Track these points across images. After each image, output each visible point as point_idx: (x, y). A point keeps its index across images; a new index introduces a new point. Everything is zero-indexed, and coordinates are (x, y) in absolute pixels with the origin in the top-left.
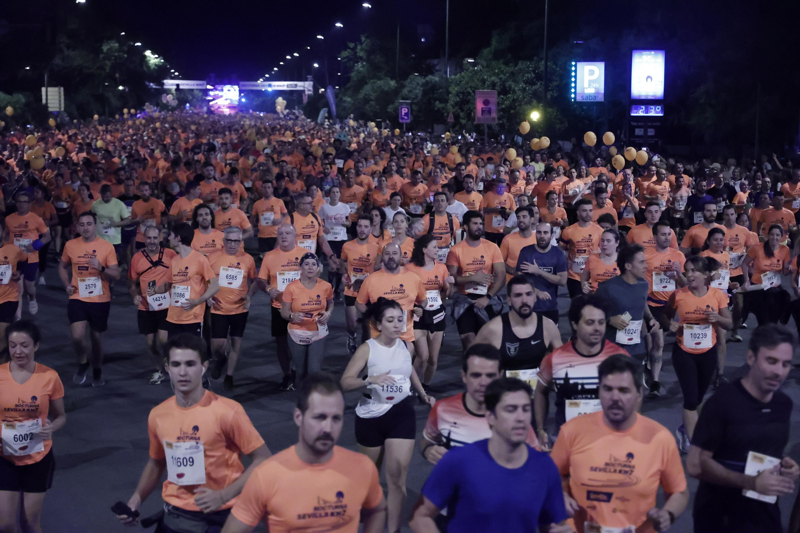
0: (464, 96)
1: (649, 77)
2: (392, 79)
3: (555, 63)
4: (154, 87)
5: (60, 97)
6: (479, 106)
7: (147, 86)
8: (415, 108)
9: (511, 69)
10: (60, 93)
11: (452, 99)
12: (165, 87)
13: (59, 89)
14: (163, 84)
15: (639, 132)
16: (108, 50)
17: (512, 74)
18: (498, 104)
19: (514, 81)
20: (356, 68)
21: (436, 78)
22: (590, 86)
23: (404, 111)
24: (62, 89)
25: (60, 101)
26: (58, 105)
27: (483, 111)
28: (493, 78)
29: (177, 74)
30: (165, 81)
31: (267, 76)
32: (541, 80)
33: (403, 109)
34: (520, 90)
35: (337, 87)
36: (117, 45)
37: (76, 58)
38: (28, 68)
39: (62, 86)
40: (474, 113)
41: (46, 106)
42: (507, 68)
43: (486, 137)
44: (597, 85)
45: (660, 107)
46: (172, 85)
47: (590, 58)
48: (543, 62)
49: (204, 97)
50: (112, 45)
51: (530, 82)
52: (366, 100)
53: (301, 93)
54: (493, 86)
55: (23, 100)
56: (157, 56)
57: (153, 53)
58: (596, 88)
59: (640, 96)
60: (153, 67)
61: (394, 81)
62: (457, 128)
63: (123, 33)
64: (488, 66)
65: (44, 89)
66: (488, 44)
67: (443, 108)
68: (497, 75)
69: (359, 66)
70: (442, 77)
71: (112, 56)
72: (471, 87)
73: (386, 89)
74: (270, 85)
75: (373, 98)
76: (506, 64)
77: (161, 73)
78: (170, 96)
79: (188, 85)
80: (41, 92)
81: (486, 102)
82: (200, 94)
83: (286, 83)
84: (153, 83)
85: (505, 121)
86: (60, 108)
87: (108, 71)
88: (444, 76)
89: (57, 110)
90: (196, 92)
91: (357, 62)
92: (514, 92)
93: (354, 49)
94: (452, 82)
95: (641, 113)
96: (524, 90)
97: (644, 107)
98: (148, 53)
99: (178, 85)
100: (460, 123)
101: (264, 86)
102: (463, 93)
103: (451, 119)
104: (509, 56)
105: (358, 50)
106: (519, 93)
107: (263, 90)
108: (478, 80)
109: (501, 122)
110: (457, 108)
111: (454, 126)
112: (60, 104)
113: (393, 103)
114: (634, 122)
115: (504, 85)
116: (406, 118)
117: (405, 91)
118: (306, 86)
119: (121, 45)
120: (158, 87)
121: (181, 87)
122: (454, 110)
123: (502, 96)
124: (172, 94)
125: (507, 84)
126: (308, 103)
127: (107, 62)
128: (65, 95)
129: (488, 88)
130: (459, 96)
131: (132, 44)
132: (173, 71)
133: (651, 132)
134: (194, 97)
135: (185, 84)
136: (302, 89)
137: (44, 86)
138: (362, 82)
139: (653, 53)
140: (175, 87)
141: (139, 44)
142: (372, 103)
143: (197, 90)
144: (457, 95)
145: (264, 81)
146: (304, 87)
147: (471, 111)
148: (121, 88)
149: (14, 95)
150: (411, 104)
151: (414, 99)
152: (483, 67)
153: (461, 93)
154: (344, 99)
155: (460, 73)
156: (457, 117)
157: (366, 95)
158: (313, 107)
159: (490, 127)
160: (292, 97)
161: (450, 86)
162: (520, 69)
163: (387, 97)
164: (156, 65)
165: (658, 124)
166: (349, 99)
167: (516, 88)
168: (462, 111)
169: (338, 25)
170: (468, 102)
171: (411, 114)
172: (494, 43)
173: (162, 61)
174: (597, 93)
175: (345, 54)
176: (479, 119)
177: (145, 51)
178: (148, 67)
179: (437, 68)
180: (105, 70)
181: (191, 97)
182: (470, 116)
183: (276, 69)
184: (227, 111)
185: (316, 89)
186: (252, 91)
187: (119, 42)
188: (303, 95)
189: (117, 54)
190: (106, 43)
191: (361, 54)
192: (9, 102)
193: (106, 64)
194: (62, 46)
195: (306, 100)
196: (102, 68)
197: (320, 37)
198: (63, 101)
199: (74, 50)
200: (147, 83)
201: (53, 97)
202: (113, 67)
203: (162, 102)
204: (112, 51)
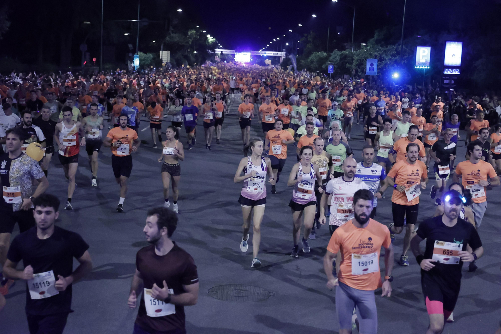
0: (360, 61)
1: (453, 55)
2: (325, 52)
3: (406, 47)
4: (211, 52)
6: (368, 67)
7: (207, 52)
8: (336, 66)
9: (385, 49)
10: (168, 54)
11: (355, 63)
12: (216, 52)
14: (215, 51)
15: (446, 82)
16: (190, 34)
17: (385, 51)
18: (378, 66)
19: (386, 55)
20: (307, 46)
21: (346, 52)
22: (423, 58)
23: (331, 67)
24: (169, 52)
25: (168, 57)
26: (167, 60)
27: (370, 69)
28: (376, 53)
29: (221, 46)
31: (264, 48)
32: (399, 55)
33: (330, 67)
34: (388, 59)
35: (297, 55)
36: (195, 32)
37: (176, 37)
38: (154, 42)
39: (169, 50)
40: (366, 70)
41: (162, 60)
42: (382, 49)
43: (371, 82)
44: (426, 58)
45: (458, 70)
46: (219, 52)
47: (424, 44)
48: (400, 46)
49: (233, 58)
50: (192, 32)
51: (393, 56)
52: (312, 62)
54: (375, 57)
55: (152, 57)
56: (212, 37)
57: (211, 36)
58: (426, 60)
59: (449, 64)
60: (210, 43)
61: (326, 53)
62: (356, 77)
63: (198, 26)
64: (373, 47)
65: (161, 52)
66: (373, 37)
67: (350, 67)
68: (378, 52)
69: (309, 46)
70: (350, 52)
72: (364, 57)
73: (322, 56)
74: (265, 53)
75: (315, 61)
76: (382, 46)
77: (214, 46)
79: (226, 52)
80: (159, 52)
81: (372, 65)
82: (231, 56)
83: (273, 52)
84: (210, 50)
85: (380, 74)
86: (168, 61)
87: (190, 44)
88: (351, 51)
90: (230, 56)
91: (308, 43)
92: (386, 60)
93: (306, 37)
94: (354, 54)
95: (449, 73)
96: (390, 59)
97: (450, 70)
98: (209, 36)
99: (222, 52)
100: (358, 74)
101: (262, 53)
102: (360, 60)
103: (354, 72)
104: (383, 43)
106: (388, 61)
107: (261, 55)
108: (368, 54)
109: (378, 74)
110: (357, 67)
111: (355, 76)
113: (325, 64)
114: (444, 77)
115: (381, 56)
116: (331, 71)
117: (331, 58)
118: (282, 54)
119: (197, 32)
121: (223, 53)
122: (355, 68)
123: (379, 62)
124: (219, 56)
125: (382, 57)
126: (283, 62)
127: (190, 40)
128: (170, 55)
129: (373, 58)
130: (358, 61)
131: (202, 31)
132: (219, 45)
133: (453, 82)
134: (228, 57)
135: (225, 51)
136: (280, 55)
137: (161, 50)
138: (310, 53)
139: (456, 43)
140: (221, 53)
141: (204, 32)
142: (315, 63)
143: (230, 54)
144: (357, 60)
145: (262, 51)
147: (364, 69)
148: (195, 52)
150: (335, 64)
151: (335, 62)
152: (370, 47)
153: (359, 60)
154: (301, 61)
155: (359, 50)
156: (356, 71)
157: (311, 59)
158: (286, 63)
159: (373, 77)
160: (275, 60)
161: (353, 56)
162: (389, 49)
163: (323, 61)
164: (212, 42)
165: (456, 78)
166: (303, 61)
167: (387, 58)
168: (360, 68)
169: (300, 25)
170: (362, 64)
171: (334, 69)
172: (376, 37)
173: (215, 40)
174: (426, 62)
175: (303, 39)
176: (368, 73)
177: (207, 35)
178: (209, 43)
179: (347, 47)
181: (227, 58)
182: (363, 71)
183: (268, 45)
184: (244, 65)
185: (286, 54)
186: (257, 56)
187: (195, 30)
188: (280, 58)
189: (194, 36)
190: (190, 31)
191: (310, 39)
192: (145, 57)
193: (190, 41)
194: (170, 31)
195: (282, 61)
196: (188, 42)
197: (290, 31)
198: (169, 58)
199: (175, 34)
200: (207, 50)
201: (165, 56)
202: (192, 42)
203: (214, 60)
204: (192, 35)
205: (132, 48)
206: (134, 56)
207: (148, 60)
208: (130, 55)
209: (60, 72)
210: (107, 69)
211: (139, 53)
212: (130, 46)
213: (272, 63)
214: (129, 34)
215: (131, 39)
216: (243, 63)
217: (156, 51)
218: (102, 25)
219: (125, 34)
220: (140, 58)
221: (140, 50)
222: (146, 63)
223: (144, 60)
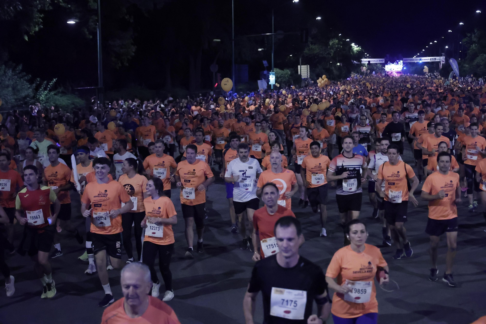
4: (356, 63)
5: (307, 70)
7: (352, 63)
10: (307, 68)
12: (362, 63)
13: (307, 66)
16: (332, 44)
20: (471, 48)
24: (309, 66)
25: (307, 72)
26: (306, 75)
29: (368, 55)
30: (362, 60)
31: (418, 54)
35: (459, 59)
36: (337, 41)
37: (315, 49)
38: (291, 56)
39: (308, 65)
41: (300, 75)
46: (366, 61)
49: (382, 67)
50: (334, 41)
52: (478, 66)
53: (438, 63)
55: (289, 73)
56: (357, 46)
57: (355, 45)
60: (355, 52)
63: (340, 34)
65: (299, 67)
69: (473, 47)
71: (335, 47)
74: (420, 60)
75: (481, 64)
77: (360, 56)
78: (364, 68)
79: (375, 61)
80: (297, 67)
83: (429, 58)
84: (356, 61)
86: (308, 76)
89: (306, 77)
90: (378, 65)
91: (472, 44)
93: (470, 37)
98: (353, 45)
99: (369, 62)
101: (416, 60)
105: (473, 38)
107: (416, 62)
112: (307, 74)
118: (441, 59)
119: (339, 41)
120: (358, 63)
121: (371, 62)
124: (366, 67)
126: (443, 69)
128: (310, 69)
131: (345, 40)
132: (366, 54)
134: (377, 67)
135: (373, 61)
136: (439, 60)
137: (299, 65)
138: (475, 56)
140: (368, 63)
141: (348, 40)
142: (482, 67)
143: (379, 63)
145: (416, 57)
146: (440, 60)
148: (338, 64)
149: (284, 70)
154: (464, 65)
157: (477, 62)
158: (446, 71)
160: (433, 66)
164: (357, 51)
166: (467, 66)
169: (461, 24)
173: (361, 48)
175: (465, 40)
177: (351, 43)
178: (353, 52)
180: (331, 55)
181: (375, 68)
183: (423, 50)
184: (396, 75)
185: (446, 59)
186: (410, 63)
187: (338, 39)
188: (440, 64)
189: (337, 46)
190: (331, 41)
191: (474, 39)
192: (282, 74)
193: (331, 51)
194: (309, 43)
195: (441, 67)
196: (329, 54)
197: (449, 31)
198: (309, 72)
199: (315, 44)
200: (352, 61)
201: (304, 71)
202: (335, 52)
203: (361, 71)
204: (334, 45)
205: (267, 65)
206: (269, 74)
207: (285, 77)
208: (265, 72)
209: (188, 97)
210: (241, 90)
211: (275, 70)
212: (265, 63)
213: (430, 71)
214: (263, 49)
215: (266, 55)
216: (394, 72)
217: (294, 66)
218: (233, 42)
219: (259, 50)
220: (277, 75)
221: (276, 66)
222: (283, 81)
223: (280, 77)
